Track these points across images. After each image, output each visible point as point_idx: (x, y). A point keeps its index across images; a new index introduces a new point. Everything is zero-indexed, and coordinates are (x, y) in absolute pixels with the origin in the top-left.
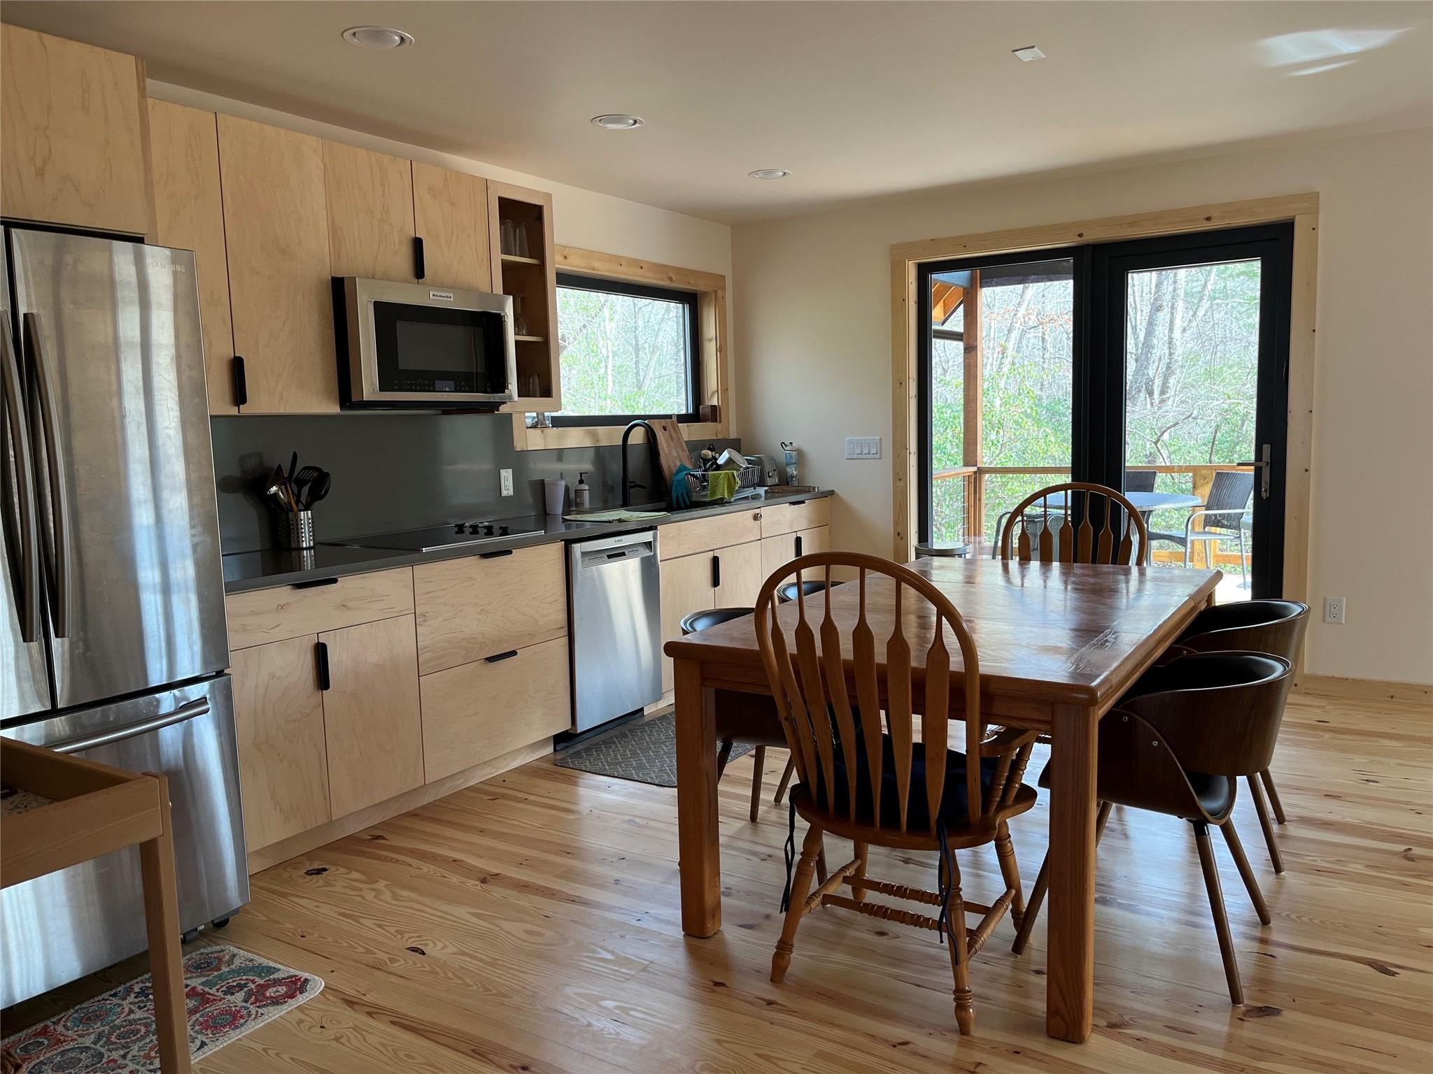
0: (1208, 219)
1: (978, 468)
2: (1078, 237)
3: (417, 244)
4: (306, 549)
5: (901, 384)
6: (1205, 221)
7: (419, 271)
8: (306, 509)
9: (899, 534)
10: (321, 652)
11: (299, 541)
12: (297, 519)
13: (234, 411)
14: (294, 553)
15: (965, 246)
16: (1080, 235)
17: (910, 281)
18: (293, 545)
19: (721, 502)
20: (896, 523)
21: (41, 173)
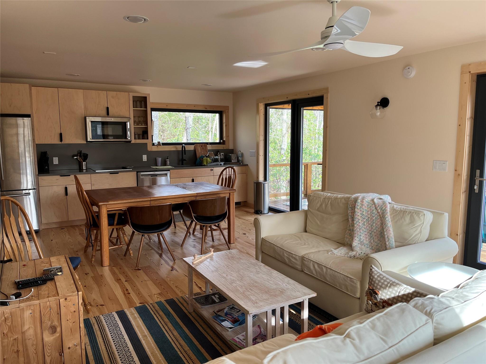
0: (309, 94)
3: (108, 108)
4: (84, 169)
5: (258, 137)
7: (108, 114)
8: (84, 162)
10: (66, 188)
11: (83, 168)
12: (82, 164)
13: (61, 143)
14: (82, 170)
15: (268, 100)
16: (287, 98)
17: (261, 109)
18: (82, 169)
19: (204, 165)
20: (257, 174)
21: (10, 106)
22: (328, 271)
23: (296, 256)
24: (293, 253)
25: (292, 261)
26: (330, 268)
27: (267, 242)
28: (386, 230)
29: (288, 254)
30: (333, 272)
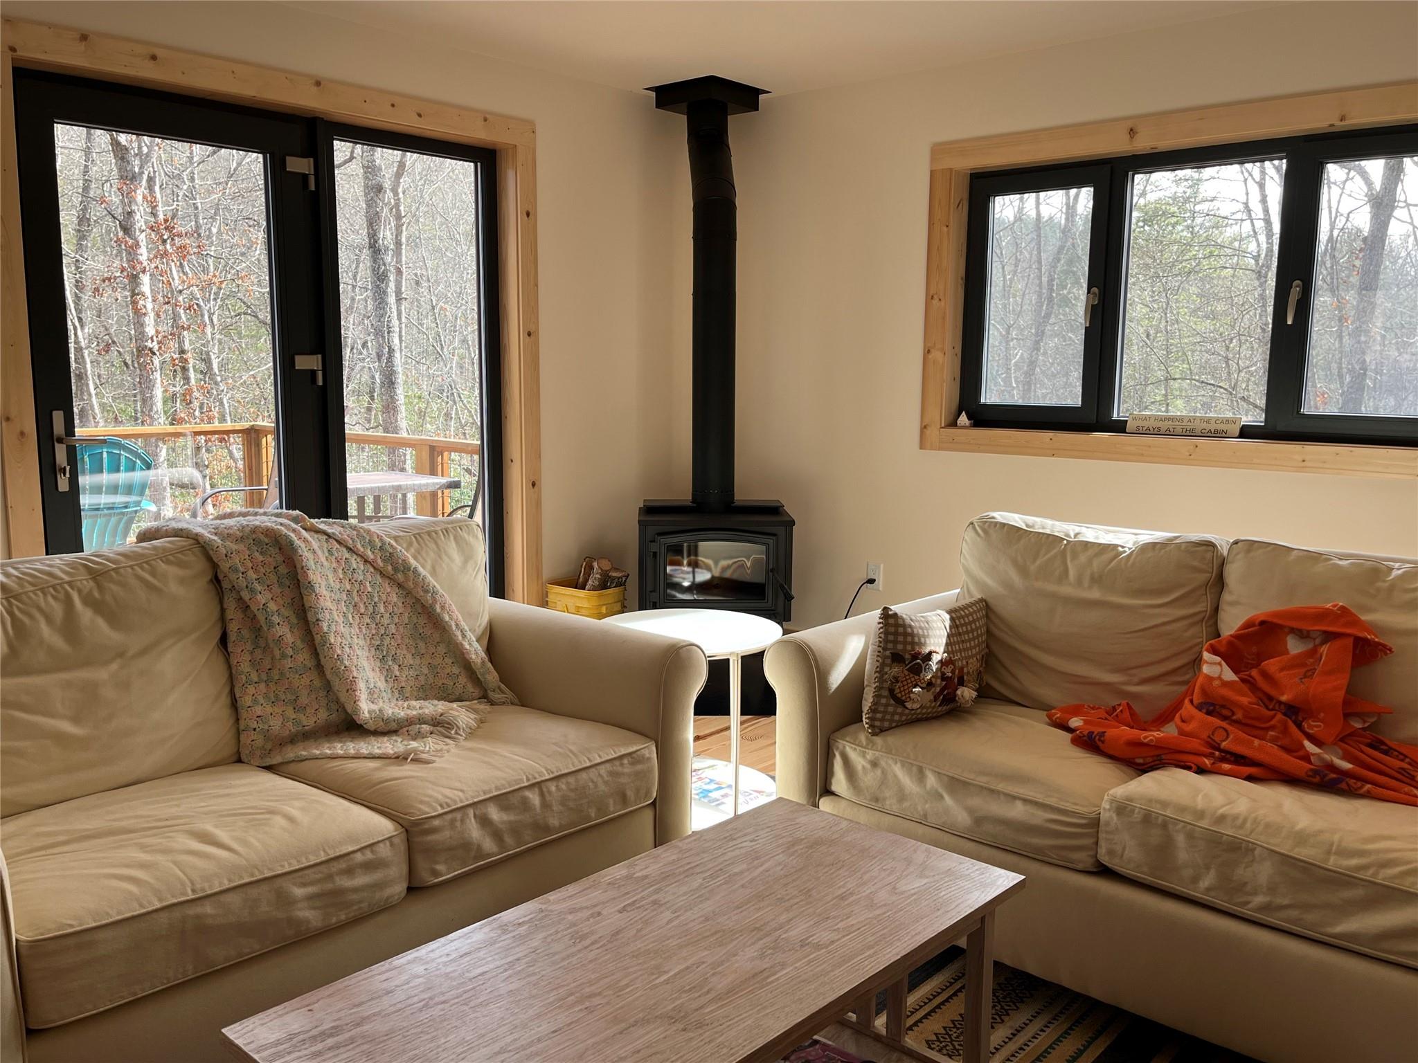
22: (550, 792)
23: (375, 848)
24: (351, 849)
25: (356, 890)
26: (552, 776)
27: (101, 935)
28: (443, 607)
29: (318, 876)
30: (571, 780)
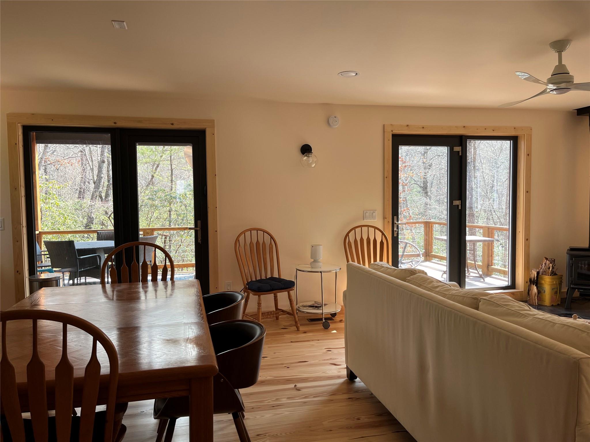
0: (172, 124)
1: (39, 232)
2: (114, 124)
5: (16, 189)
6: (171, 125)
9: (18, 272)
15: (52, 120)
16: (115, 123)
17: (19, 134)
20: (16, 265)
